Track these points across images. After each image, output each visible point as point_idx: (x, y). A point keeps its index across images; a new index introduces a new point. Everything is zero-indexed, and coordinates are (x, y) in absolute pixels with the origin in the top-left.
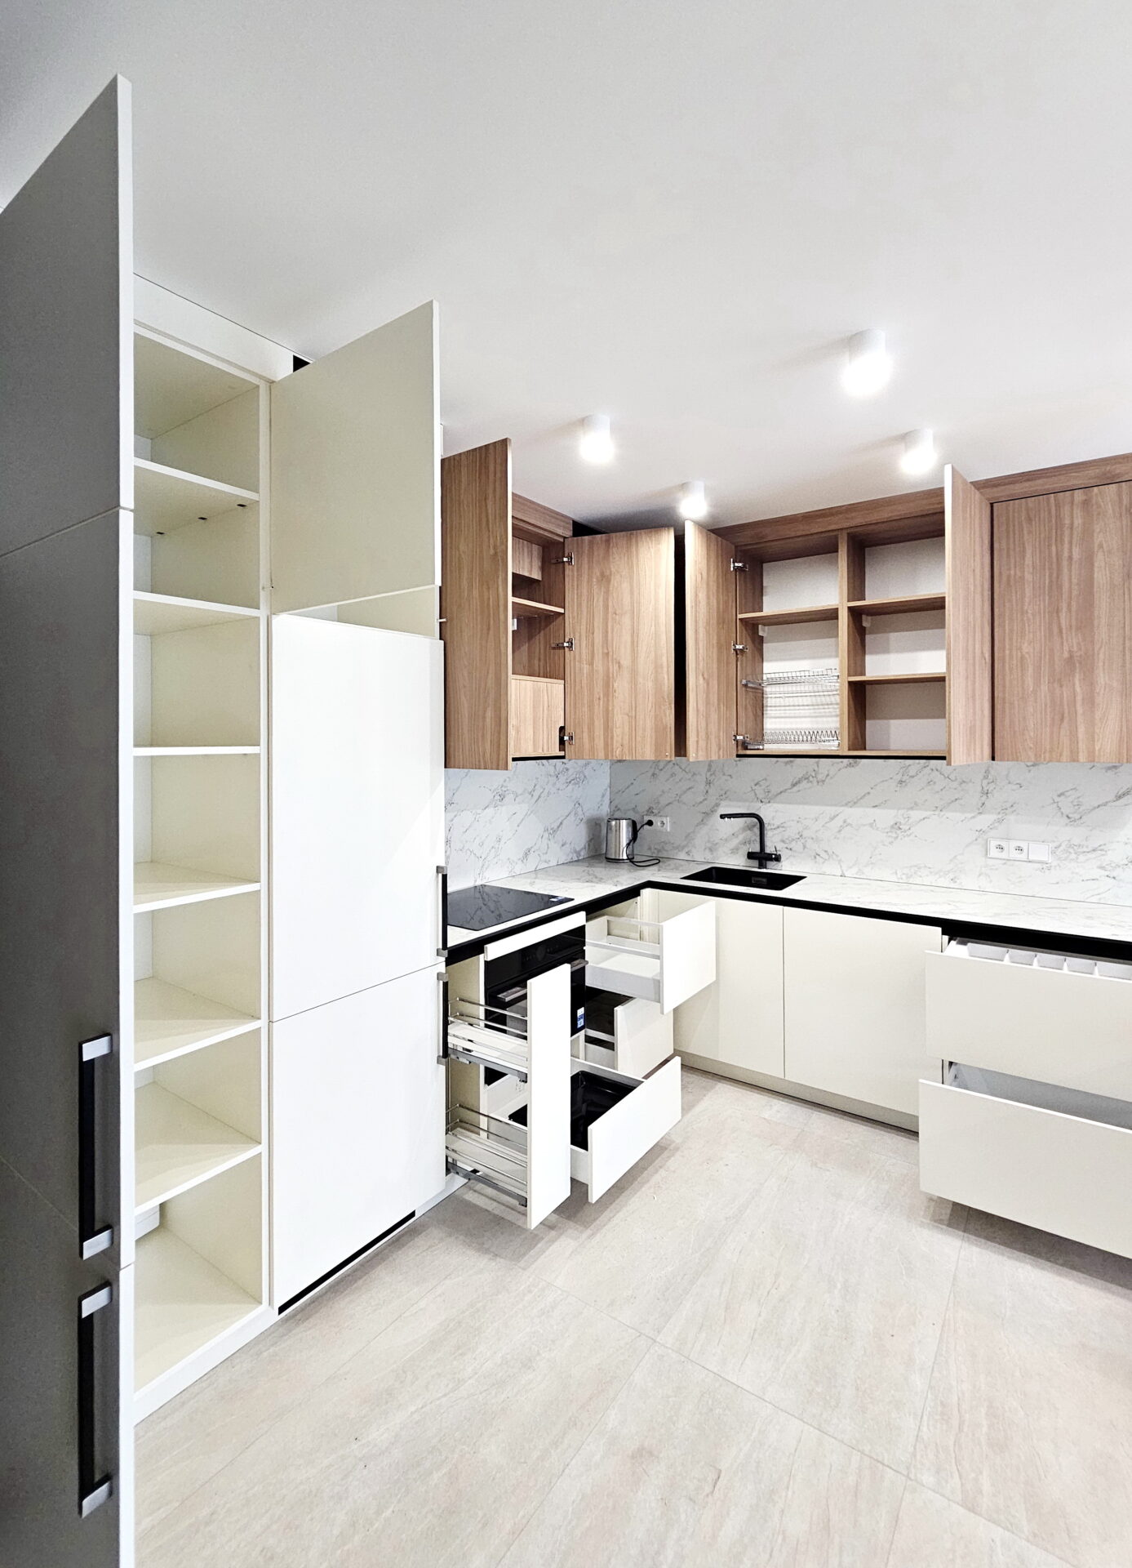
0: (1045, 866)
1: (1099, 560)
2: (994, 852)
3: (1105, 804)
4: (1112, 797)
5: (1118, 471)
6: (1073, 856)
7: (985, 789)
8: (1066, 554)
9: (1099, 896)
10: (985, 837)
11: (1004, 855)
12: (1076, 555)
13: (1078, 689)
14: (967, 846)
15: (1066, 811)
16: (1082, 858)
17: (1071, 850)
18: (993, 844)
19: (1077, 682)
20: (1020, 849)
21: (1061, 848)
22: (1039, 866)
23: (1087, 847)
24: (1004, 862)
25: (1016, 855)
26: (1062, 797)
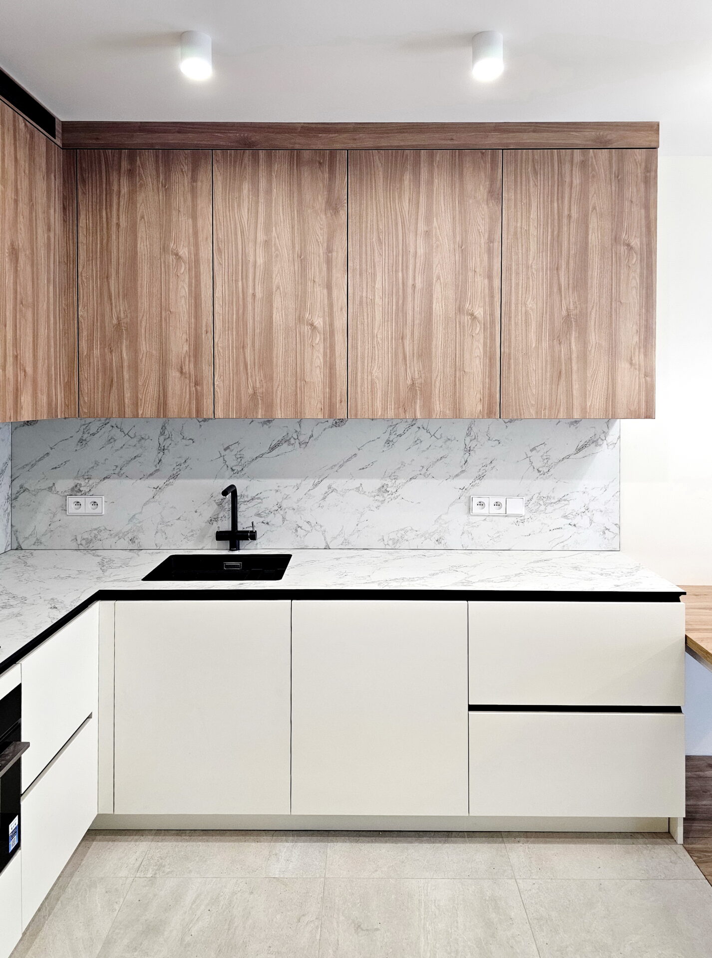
0: (520, 520)
1: (593, 222)
2: (476, 509)
3: (568, 457)
4: (573, 450)
5: (609, 137)
6: (543, 507)
7: (468, 447)
8: (566, 212)
9: (562, 544)
10: (467, 495)
11: (485, 511)
12: (575, 215)
13: (573, 347)
14: (451, 505)
15: (538, 464)
16: (550, 509)
17: (541, 502)
18: (476, 501)
19: (573, 340)
20: (497, 504)
21: (533, 501)
22: (514, 519)
23: (554, 498)
24: (484, 518)
25: (494, 510)
26: (534, 452)
